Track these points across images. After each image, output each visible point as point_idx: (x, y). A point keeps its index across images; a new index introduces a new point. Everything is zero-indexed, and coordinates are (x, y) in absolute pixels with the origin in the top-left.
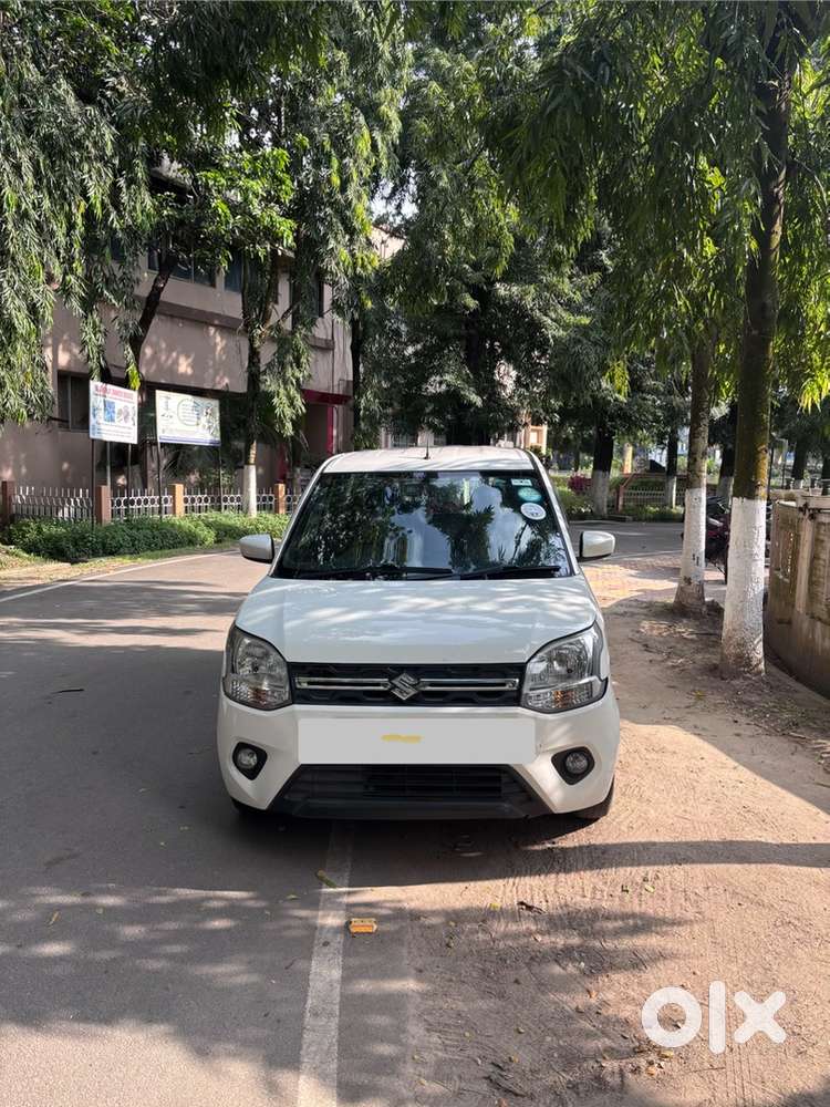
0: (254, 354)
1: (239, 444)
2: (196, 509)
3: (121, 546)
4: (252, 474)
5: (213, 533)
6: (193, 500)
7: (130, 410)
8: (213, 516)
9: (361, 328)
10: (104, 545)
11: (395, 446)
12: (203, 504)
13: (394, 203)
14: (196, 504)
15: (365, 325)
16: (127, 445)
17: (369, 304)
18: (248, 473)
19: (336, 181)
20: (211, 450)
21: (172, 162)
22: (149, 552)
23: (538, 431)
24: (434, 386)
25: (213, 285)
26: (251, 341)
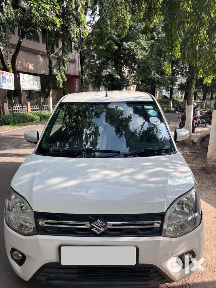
0: (50, 62)
1: (47, 90)
2: (34, 110)
3: (10, 122)
4: (51, 99)
5: (39, 117)
6: (33, 107)
7: (11, 79)
8: (39, 112)
9: (83, 55)
10: (5, 122)
11: (93, 91)
12: (36, 108)
13: (92, 17)
14: (34, 108)
15: (84, 54)
16: (11, 90)
17: (85, 47)
18: (50, 99)
19: (74, 6)
20: (38, 92)
21: (24, 2)
22: (19, 124)
23: (133, 87)
24: (105, 73)
25: (39, 42)
26: (50, 58)
